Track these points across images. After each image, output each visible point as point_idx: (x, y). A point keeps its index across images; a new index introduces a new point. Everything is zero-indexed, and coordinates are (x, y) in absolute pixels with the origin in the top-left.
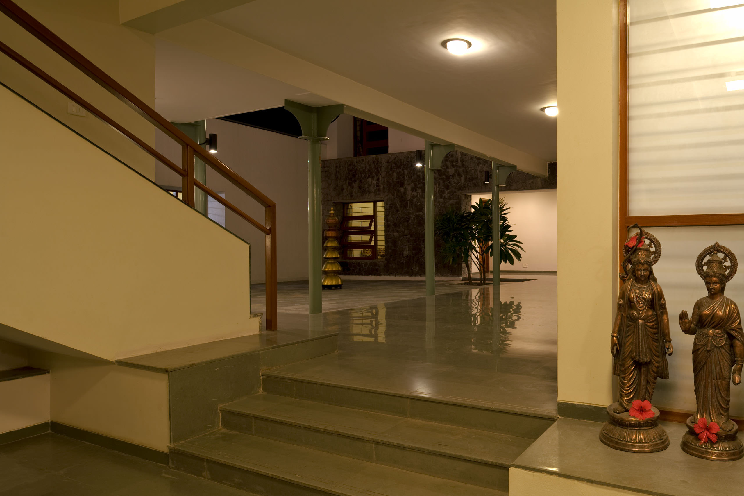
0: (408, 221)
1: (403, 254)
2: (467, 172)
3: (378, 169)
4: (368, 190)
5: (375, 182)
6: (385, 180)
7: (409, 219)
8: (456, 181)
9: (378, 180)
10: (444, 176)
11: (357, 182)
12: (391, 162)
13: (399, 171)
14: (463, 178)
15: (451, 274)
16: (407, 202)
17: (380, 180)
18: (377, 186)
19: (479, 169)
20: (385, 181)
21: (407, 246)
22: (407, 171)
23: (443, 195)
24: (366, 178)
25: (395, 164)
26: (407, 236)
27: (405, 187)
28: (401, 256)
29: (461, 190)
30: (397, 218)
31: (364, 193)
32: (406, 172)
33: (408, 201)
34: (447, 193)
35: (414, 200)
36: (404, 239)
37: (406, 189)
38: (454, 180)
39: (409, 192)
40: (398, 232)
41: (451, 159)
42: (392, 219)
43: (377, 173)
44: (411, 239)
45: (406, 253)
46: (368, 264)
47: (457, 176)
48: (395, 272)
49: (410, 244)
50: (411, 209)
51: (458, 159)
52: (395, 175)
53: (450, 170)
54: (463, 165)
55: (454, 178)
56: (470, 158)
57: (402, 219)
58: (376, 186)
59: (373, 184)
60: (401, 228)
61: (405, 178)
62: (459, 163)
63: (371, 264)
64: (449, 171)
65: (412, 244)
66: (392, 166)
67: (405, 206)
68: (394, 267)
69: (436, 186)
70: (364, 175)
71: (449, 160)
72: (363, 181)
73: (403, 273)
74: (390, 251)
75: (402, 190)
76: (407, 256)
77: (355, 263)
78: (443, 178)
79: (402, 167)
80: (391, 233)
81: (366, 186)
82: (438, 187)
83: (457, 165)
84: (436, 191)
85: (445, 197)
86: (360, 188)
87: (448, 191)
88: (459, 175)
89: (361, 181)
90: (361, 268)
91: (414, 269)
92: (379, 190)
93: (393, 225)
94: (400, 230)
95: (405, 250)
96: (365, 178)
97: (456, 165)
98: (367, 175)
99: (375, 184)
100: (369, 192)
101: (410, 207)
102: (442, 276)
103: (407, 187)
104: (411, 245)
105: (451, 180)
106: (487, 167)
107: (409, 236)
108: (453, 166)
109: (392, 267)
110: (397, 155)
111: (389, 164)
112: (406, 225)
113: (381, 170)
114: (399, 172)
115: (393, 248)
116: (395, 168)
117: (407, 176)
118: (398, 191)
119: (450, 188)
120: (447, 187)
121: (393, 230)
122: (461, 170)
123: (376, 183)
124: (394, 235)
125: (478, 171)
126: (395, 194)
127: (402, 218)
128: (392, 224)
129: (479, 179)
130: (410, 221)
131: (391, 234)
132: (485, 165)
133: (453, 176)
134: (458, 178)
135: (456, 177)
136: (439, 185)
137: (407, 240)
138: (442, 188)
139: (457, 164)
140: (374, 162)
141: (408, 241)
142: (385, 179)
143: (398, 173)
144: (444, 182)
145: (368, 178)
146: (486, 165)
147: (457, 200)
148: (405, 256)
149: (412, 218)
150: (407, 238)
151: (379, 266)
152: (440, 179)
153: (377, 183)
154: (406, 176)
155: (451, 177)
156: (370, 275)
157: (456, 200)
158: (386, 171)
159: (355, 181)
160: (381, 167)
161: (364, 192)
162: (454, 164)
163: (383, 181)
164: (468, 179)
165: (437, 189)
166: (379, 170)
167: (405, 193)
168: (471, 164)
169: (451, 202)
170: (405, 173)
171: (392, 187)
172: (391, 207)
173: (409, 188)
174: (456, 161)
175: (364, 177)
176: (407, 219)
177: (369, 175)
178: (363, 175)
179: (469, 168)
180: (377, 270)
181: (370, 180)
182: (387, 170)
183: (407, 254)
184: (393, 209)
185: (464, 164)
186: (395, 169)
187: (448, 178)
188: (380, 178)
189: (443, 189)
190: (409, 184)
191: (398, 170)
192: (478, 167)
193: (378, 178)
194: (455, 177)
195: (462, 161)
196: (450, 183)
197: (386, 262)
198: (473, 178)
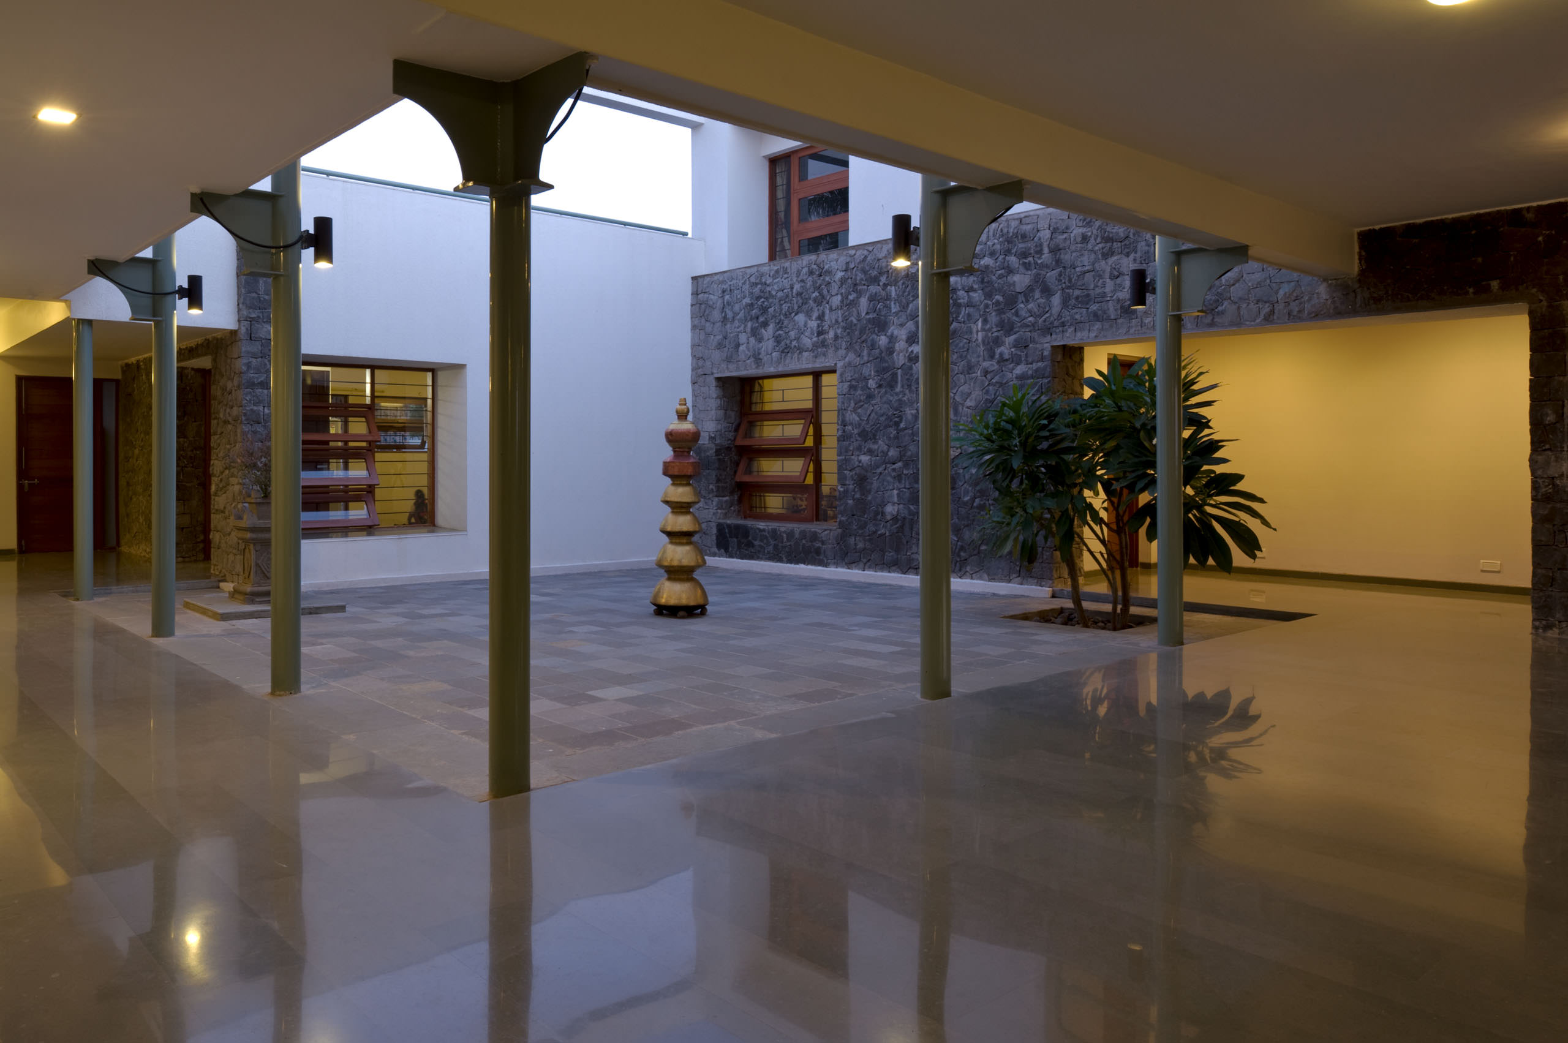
0: (897, 424)
1: (883, 514)
2: (1070, 281)
3: (822, 289)
4: (797, 345)
5: (813, 324)
6: (838, 317)
7: (900, 417)
8: (1036, 310)
9: (821, 318)
10: (999, 297)
11: (771, 328)
12: (853, 268)
13: (874, 291)
14: (1056, 300)
15: (1019, 576)
16: (896, 374)
17: (827, 318)
18: (820, 333)
19: (1108, 269)
20: (840, 320)
21: (895, 492)
22: (896, 291)
23: (998, 351)
24: (793, 314)
25: (864, 272)
26: (894, 464)
27: (889, 333)
28: (879, 517)
29: (1051, 335)
30: (870, 415)
31: (788, 352)
32: (893, 294)
33: (898, 369)
34: (1009, 344)
35: (914, 367)
36: (886, 471)
37: (892, 339)
38: (1030, 306)
39: (900, 345)
40: (870, 452)
41: (1021, 245)
42: (857, 419)
43: (820, 301)
44: (905, 472)
45: (890, 509)
46: (797, 536)
47: (1037, 294)
48: (865, 561)
49: (903, 486)
50: (907, 391)
51: (1041, 245)
52: (864, 302)
53: (1016, 278)
54: (1058, 262)
55: (1031, 300)
56: (1079, 239)
57: (883, 419)
58: (816, 334)
59: (809, 329)
60: (880, 441)
61: (890, 308)
62: (1046, 257)
63: (803, 534)
64: (1014, 282)
65: (907, 486)
66: (856, 280)
67: (892, 385)
68: (860, 545)
69: (977, 325)
70: (787, 308)
71: (1014, 251)
72: (786, 322)
73: (884, 564)
74: (850, 502)
75: (883, 340)
76: (895, 519)
77: (764, 530)
78: (998, 301)
79: (883, 279)
80: (853, 455)
81: (792, 334)
82: (983, 330)
83: (1039, 262)
84: (977, 340)
85: (1001, 354)
86: (778, 340)
87: (1012, 338)
88: (1047, 292)
89: (780, 325)
90: (780, 545)
91: (912, 553)
92: (823, 344)
93: (859, 435)
94: (876, 447)
95: (888, 502)
96: (790, 314)
97: (1035, 263)
98: (796, 307)
99: (815, 329)
100: (801, 350)
101: (903, 386)
102: (994, 579)
103: (896, 332)
104: (905, 488)
105: (1022, 306)
106: (1135, 260)
107: (900, 464)
108: (1027, 266)
109: (856, 545)
110: (870, 249)
111: (849, 274)
112: (892, 436)
113: (828, 291)
114: (876, 293)
115: (858, 496)
116: (864, 285)
117: (895, 304)
118: (873, 346)
119: (1017, 329)
120: (1008, 328)
121: (859, 448)
122: (1051, 275)
123: (816, 325)
124: (860, 462)
125: (1107, 275)
126: (865, 352)
127: (882, 415)
128: (856, 431)
129: (1109, 299)
130: (902, 425)
131: (853, 457)
132: (1128, 255)
133: (1027, 294)
134: (1042, 301)
135: (1036, 297)
136: (985, 321)
137: (894, 474)
138: (995, 330)
139: (1040, 258)
140: (811, 273)
141: (899, 478)
142: (840, 312)
143: (872, 299)
144: (1000, 312)
145: (796, 315)
146: (1132, 256)
147: (1040, 364)
148: (889, 517)
149: (910, 417)
150: (894, 470)
151: (823, 543)
152: (987, 306)
153: (818, 324)
154: (892, 303)
155: (1021, 298)
156: (801, 563)
157: (1034, 364)
158: (842, 294)
159: (765, 325)
160: (829, 283)
161: (786, 351)
162: (1031, 259)
163: (833, 321)
164: (1073, 302)
165: (980, 334)
166: (825, 292)
167: (890, 351)
168: (1082, 255)
169: (1020, 369)
170: (890, 296)
171: (857, 333)
172: (852, 387)
173: (902, 334)
174: (1037, 252)
175: (787, 313)
176: (896, 419)
177: (799, 307)
178: (785, 307)
179: (1078, 269)
180: (818, 552)
181: (801, 318)
182: (843, 291)
183: (895, 513)
184: (859, 392)
185: (1062, 256)
186: (865, 287)
187: (1011, 301)
188: (827, 311)
189: (996, 334)
190: (902, 325)
191: (874, 289)
192: (1107, 263)
193: (821, 311)
194: (1033, 296)
195: (1055, 250)
196: (1017, 314)
197: (840, 531)
198: (1088, 295)
